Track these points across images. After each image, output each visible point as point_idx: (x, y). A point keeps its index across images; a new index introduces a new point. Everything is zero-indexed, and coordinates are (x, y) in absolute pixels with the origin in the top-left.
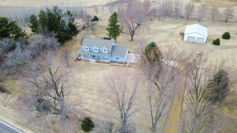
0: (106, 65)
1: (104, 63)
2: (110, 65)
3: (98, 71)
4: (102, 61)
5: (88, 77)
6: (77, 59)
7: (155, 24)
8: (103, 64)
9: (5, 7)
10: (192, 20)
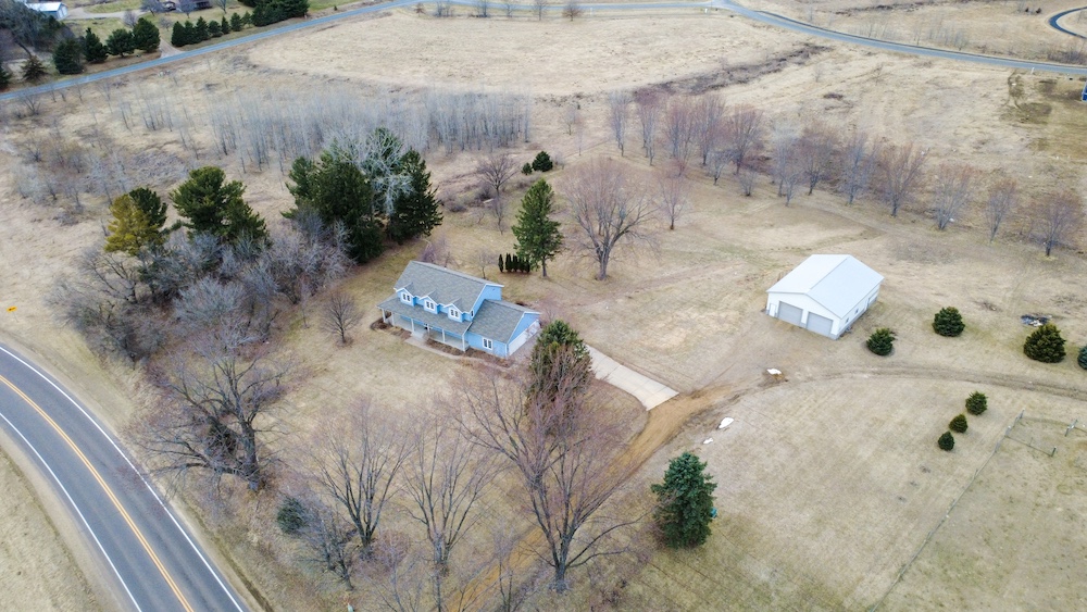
0: (448, 359)
1: (448, 349)
2: (458, 362)
3: (413, 374)
4: (444, 342)
5: (377, 386)
6: (381, 321)
7: (746, 216)
8: (443, 354)
9: (281, 72)
10: (914, 217)
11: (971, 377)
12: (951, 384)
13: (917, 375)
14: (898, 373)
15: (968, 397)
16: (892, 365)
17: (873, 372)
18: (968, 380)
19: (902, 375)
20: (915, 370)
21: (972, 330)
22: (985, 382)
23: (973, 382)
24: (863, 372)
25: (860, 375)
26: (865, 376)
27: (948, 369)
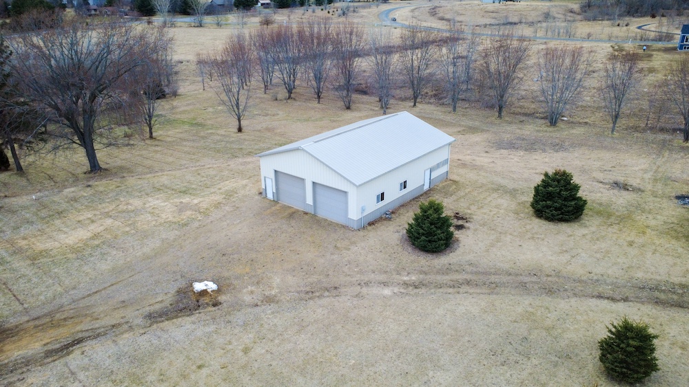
10: (523, 118)
11: (607, 290)
12: (564, 305)
13: (493, 287)
14: (456, 285)
15: (604, 334)
16: (448, 270)
17: (406, 284)
18: (600, 297)
19: (465, 288)
20: (493, 278)
21: (599, 213)
22: (639, 300)
23: (613, 299)
24: (385, 284)
25: (375, 290)
26: (387, 292)
27: (558, 274)
